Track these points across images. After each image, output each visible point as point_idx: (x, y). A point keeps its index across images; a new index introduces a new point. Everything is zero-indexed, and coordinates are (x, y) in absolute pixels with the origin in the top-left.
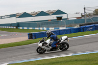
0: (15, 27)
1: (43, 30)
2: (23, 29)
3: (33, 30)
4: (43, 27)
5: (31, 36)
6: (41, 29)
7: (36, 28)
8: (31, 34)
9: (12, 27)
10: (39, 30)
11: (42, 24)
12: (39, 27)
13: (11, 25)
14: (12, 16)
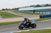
0: (33, 12)
1: (48, 14)
2: (37, 13)
3: (42, 13)
4: (47, 12)
5: (41, 17)
6: (46, 13)
7: (44, 13)
8: (41, 16)
9: (31, 12)
10: (45, 14)
11: (47, 11)
12: (45, 12)
13: (31, 11)
14: (31, 6)
